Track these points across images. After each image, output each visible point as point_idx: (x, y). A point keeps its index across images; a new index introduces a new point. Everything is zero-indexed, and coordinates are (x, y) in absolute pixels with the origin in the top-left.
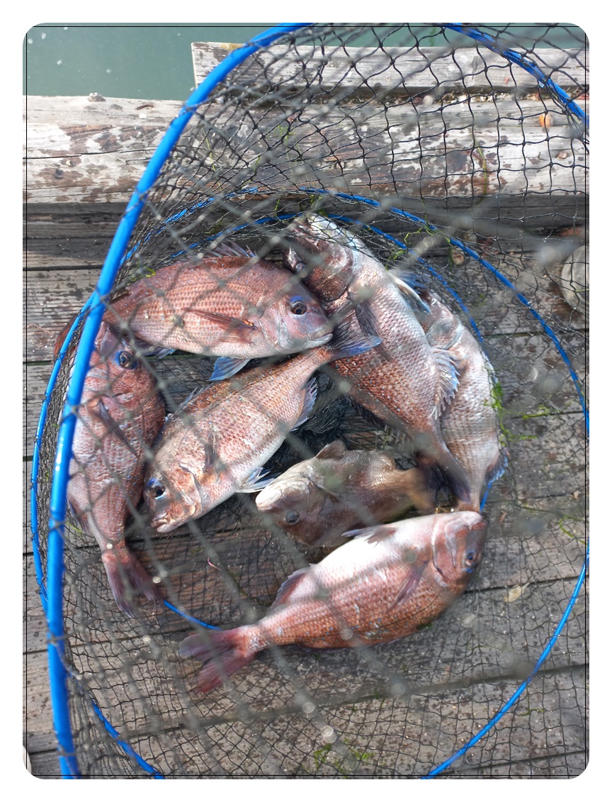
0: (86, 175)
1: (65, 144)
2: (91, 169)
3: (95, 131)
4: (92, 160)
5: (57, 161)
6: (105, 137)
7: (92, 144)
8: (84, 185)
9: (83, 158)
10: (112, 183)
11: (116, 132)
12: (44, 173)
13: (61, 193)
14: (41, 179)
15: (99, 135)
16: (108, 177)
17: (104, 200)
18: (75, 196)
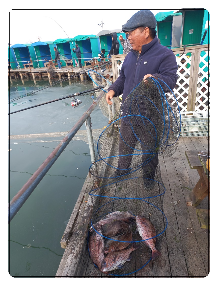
0: (77, 253)
1: (72, 255)
2: (76, 252)
3: (71, 250)
4: (75, 251)
5: (74, 256)
6: (73, 249)
7: (73, 251)
8: (78, 253)
9: (74, 253)
10: (79, 250)
11: (72, 248)
12: (75, 258)
13: (78, 257)
14: (76, 259)
15: (72, 250)
16: (78, 250)
17: (81, 252)
18: (79, 256)
